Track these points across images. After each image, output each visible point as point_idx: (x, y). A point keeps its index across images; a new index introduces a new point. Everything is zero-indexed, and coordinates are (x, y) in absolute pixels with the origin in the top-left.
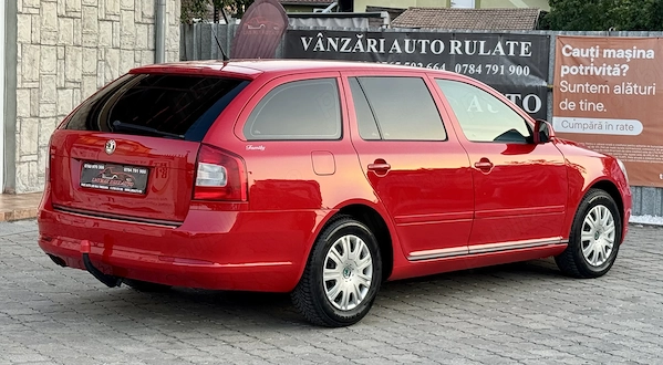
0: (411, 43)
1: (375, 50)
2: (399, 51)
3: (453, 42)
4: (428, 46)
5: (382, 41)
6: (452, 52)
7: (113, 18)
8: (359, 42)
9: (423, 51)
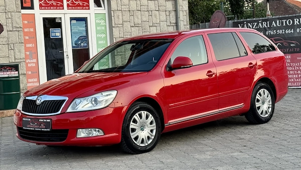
0: (279, 22)
1: (266, 27)
2: (275, 26)
3: (295, 20)
4: (286, 22)
5: (268, 22)
6: (295, 24)
7: (156, 25)
8: (260, 24)
9: (284, 25)
